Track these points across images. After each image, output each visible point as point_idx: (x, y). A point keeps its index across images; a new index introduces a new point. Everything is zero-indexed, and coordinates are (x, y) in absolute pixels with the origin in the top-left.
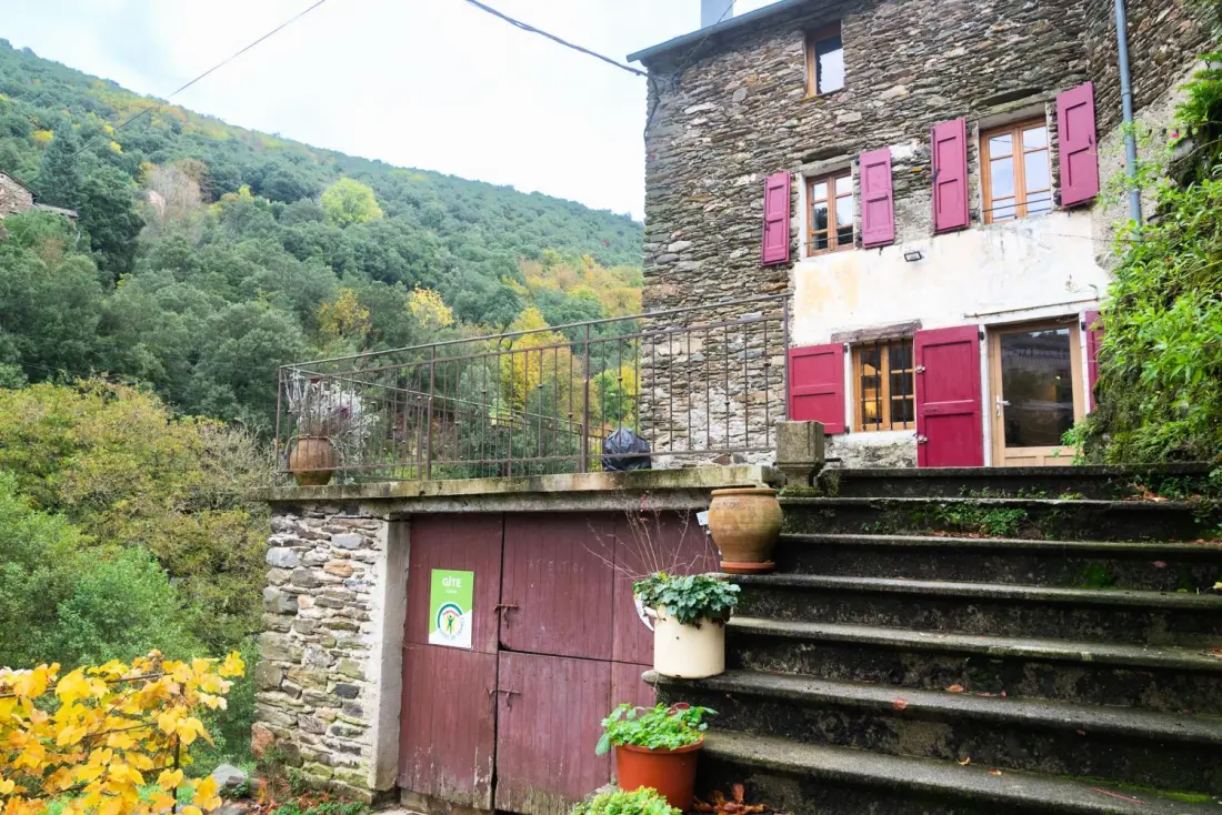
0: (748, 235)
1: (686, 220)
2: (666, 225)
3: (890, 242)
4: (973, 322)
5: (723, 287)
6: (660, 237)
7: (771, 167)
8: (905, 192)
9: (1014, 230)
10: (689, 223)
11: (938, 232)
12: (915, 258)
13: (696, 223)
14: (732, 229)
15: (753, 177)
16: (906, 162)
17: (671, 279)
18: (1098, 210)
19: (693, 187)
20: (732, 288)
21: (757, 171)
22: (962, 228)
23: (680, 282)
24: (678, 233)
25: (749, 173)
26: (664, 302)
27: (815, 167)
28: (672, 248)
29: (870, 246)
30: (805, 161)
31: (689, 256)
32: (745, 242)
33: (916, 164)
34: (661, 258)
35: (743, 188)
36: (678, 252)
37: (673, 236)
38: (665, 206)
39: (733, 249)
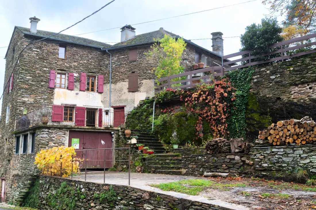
0: (46, 80)
1: (31, 73)
2: (26, 72)
3: (73, 90)
4: (84, 106)
5: (39, 89)
6: (25, 74)
7: (51, 68)
8: (75, 82)
9: (91, 94)
10: (32, 73)
11: (80, 90)
12: (77, 94)
13: (34, 74)
14: (42, 78)
15: (47, 69)
16: (76, 77)
17: (27, 84)
18: (103, 94)
19: (33, 66)
20: (41, 90)
21: (48, 68)
22: (84, 91)
23: (29, 86)
24: (29, 75)
25: (47, 68)
26: (24, 89)
27: (59, 71)
28: (27, 77)
29: (69, 90)
30: (58, 70)
31: (32, 81)
32: (45, 82)
33: (77, 78)
34: (24, 79)
35: (45, 70)
36: (29, 79)
37: (28, 75)
38: (26, 68)
39: (42, 82)
